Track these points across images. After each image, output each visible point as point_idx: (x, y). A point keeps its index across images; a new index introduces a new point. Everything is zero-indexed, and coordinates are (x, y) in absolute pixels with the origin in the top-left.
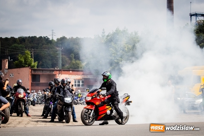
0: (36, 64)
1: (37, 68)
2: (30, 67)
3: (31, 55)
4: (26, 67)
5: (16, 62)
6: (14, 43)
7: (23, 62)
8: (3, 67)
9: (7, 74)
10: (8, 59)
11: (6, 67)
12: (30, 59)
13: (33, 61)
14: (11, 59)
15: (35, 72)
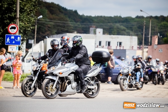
5: (165, 38)
6: (163, 21)
8: (153, 42)
9: (157, 50)
10: (158, 35)
11: (156, 43)
14: (160, 36)
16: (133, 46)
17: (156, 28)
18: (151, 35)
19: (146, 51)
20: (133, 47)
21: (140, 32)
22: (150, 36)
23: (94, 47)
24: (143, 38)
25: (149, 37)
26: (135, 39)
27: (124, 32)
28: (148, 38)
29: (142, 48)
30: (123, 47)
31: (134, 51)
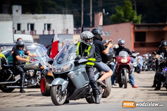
0: (140, 18)
1: (141, 23)
2: (132, 22)
3: (133, 6)
4: (127, 22)
5: (113, 16)
8: (95, 23)
10: (102, 12)
11: (101, 23)
12: (132, 11)
13: (136, 14)
14: (106, 12)
15: (139, 29)
16: (68, 28)
18: (93, 11)
20: (67, 30)
22: (91, 13)
23: (12, 33)
24: (81, 16)
25: (89, 14)
26: (70, 19)
28: (89, 17)
29: (80, 31)
30: (53, 31)
31: (69, 36)
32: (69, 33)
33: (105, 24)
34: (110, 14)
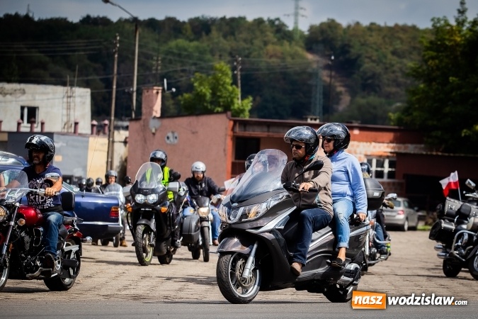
0: (248, 104)
1: (250, 117)
2: (229, 113)
3: (234, 77)
4: (218, 113)
5: (186, 96)
6: (176, 37)
7: (208, 96)
8: (144, 110)
9: (158, 135)
10: (163, 85)
11: (156, 112)
12: (230, 88)
13: (240, 96)
14: (169, 88)
15: (245, 130)
16: (77, 121)
17: (157, 60)
18: (137, 84)
19: (123, 139)
20: (76, 124)
21: (98, 74)
22: (135, 89)
25: (131, 89)
26: (82, 97)
27: (42, 72)
28: (130, 95)
29: (107, 128)
30: (43, 124)
31: (80, 138)
32: (80, 131)
33: (165, 114)
34: (179, 92)
